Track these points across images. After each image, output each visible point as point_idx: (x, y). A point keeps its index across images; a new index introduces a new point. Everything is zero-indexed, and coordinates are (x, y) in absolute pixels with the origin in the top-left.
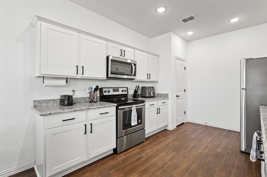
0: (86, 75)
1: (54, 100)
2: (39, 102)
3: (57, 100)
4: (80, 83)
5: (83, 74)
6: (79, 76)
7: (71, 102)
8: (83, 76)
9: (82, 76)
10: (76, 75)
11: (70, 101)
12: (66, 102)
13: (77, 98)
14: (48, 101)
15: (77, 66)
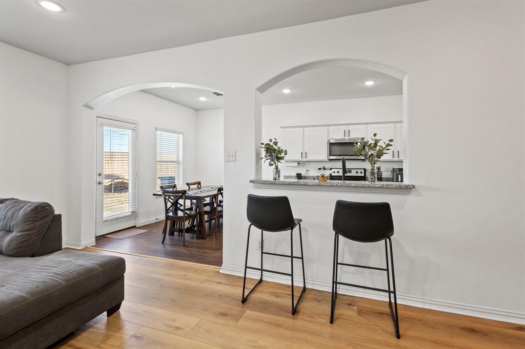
0: (309, 158)
2: (286, 176)
7: (300, 178)
8: (307, 159)
10: (302, 159)
13: (310, 177)
15: (302, 153)
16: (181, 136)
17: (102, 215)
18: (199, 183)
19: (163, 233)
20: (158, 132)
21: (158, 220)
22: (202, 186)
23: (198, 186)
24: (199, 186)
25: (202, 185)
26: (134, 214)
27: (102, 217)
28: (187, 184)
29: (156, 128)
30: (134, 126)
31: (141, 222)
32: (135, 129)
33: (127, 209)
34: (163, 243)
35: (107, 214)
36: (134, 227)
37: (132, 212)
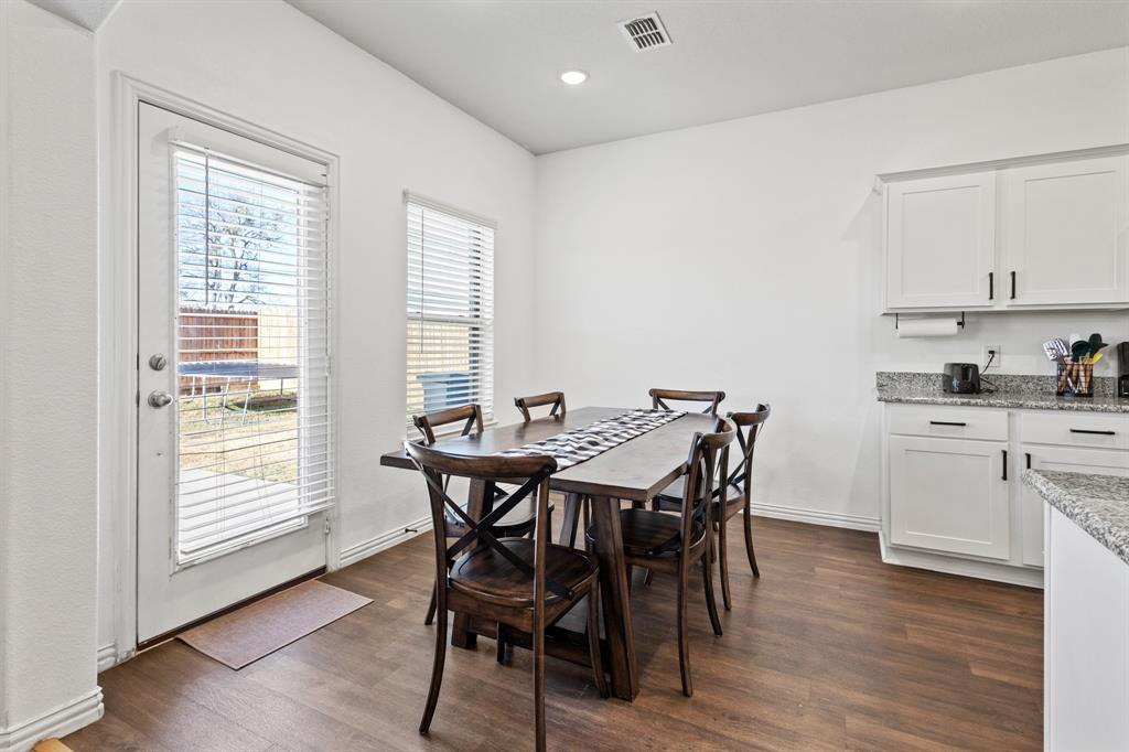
0: (1026, 299)
1: (927, 376)
2: (890, 376)
3: (937, 376)
4: (1017, 325)
5: (1013, 297)
6: (1003, 303)
7: (973, 385)
8: (1018, 301)
9: (1010, 302)
10: (988, 303)
11: (967, 379)
12: (955, 382)
13: (1006, 377)
14: (912, 378)
15: (991, 275)
16: (488, 235)
17: (171, 541)
18: (558, 400)
19: (429, 622)
20: (411, 208)
21: (411, 535)
22: (568, 409)
23: (553, 412)
24: (559, 411)
25: (570, 405)
26: (320, 523)
27: (171, 552)
28: (520, 403)
29: (405, 194)
30: (323, 169)
31: (345, 551)
32: (323, 181)
33: (289, 505)
34: (424, 730)
35: (196, 533)
36: (320, 574)
37: (311, 516)
